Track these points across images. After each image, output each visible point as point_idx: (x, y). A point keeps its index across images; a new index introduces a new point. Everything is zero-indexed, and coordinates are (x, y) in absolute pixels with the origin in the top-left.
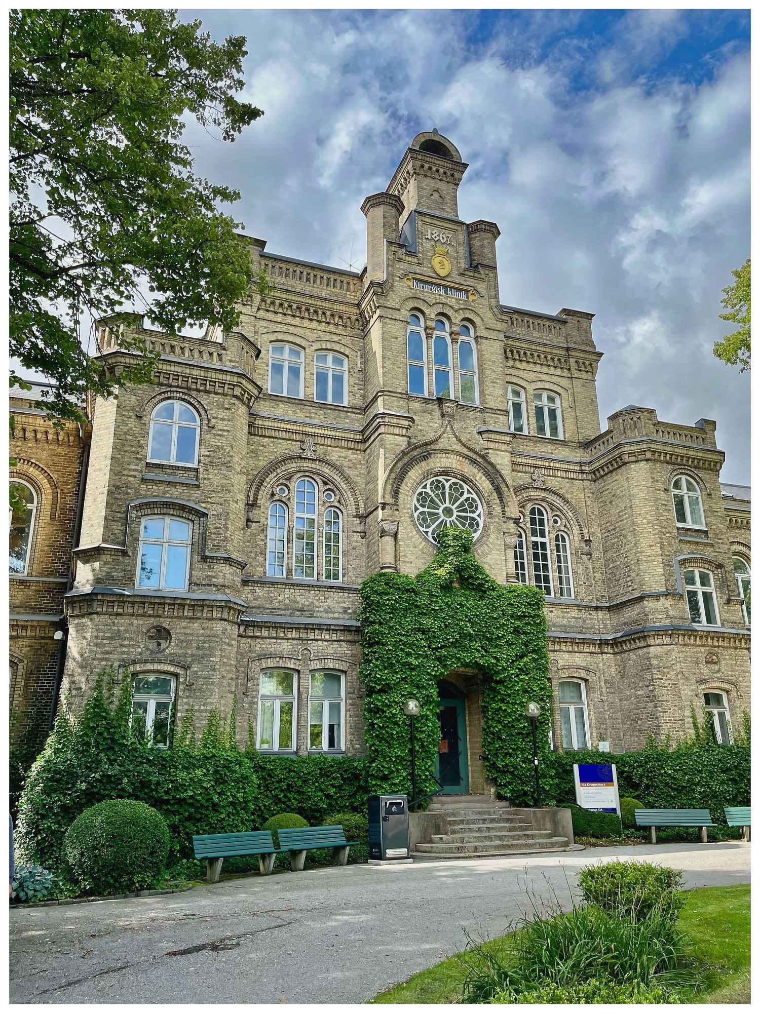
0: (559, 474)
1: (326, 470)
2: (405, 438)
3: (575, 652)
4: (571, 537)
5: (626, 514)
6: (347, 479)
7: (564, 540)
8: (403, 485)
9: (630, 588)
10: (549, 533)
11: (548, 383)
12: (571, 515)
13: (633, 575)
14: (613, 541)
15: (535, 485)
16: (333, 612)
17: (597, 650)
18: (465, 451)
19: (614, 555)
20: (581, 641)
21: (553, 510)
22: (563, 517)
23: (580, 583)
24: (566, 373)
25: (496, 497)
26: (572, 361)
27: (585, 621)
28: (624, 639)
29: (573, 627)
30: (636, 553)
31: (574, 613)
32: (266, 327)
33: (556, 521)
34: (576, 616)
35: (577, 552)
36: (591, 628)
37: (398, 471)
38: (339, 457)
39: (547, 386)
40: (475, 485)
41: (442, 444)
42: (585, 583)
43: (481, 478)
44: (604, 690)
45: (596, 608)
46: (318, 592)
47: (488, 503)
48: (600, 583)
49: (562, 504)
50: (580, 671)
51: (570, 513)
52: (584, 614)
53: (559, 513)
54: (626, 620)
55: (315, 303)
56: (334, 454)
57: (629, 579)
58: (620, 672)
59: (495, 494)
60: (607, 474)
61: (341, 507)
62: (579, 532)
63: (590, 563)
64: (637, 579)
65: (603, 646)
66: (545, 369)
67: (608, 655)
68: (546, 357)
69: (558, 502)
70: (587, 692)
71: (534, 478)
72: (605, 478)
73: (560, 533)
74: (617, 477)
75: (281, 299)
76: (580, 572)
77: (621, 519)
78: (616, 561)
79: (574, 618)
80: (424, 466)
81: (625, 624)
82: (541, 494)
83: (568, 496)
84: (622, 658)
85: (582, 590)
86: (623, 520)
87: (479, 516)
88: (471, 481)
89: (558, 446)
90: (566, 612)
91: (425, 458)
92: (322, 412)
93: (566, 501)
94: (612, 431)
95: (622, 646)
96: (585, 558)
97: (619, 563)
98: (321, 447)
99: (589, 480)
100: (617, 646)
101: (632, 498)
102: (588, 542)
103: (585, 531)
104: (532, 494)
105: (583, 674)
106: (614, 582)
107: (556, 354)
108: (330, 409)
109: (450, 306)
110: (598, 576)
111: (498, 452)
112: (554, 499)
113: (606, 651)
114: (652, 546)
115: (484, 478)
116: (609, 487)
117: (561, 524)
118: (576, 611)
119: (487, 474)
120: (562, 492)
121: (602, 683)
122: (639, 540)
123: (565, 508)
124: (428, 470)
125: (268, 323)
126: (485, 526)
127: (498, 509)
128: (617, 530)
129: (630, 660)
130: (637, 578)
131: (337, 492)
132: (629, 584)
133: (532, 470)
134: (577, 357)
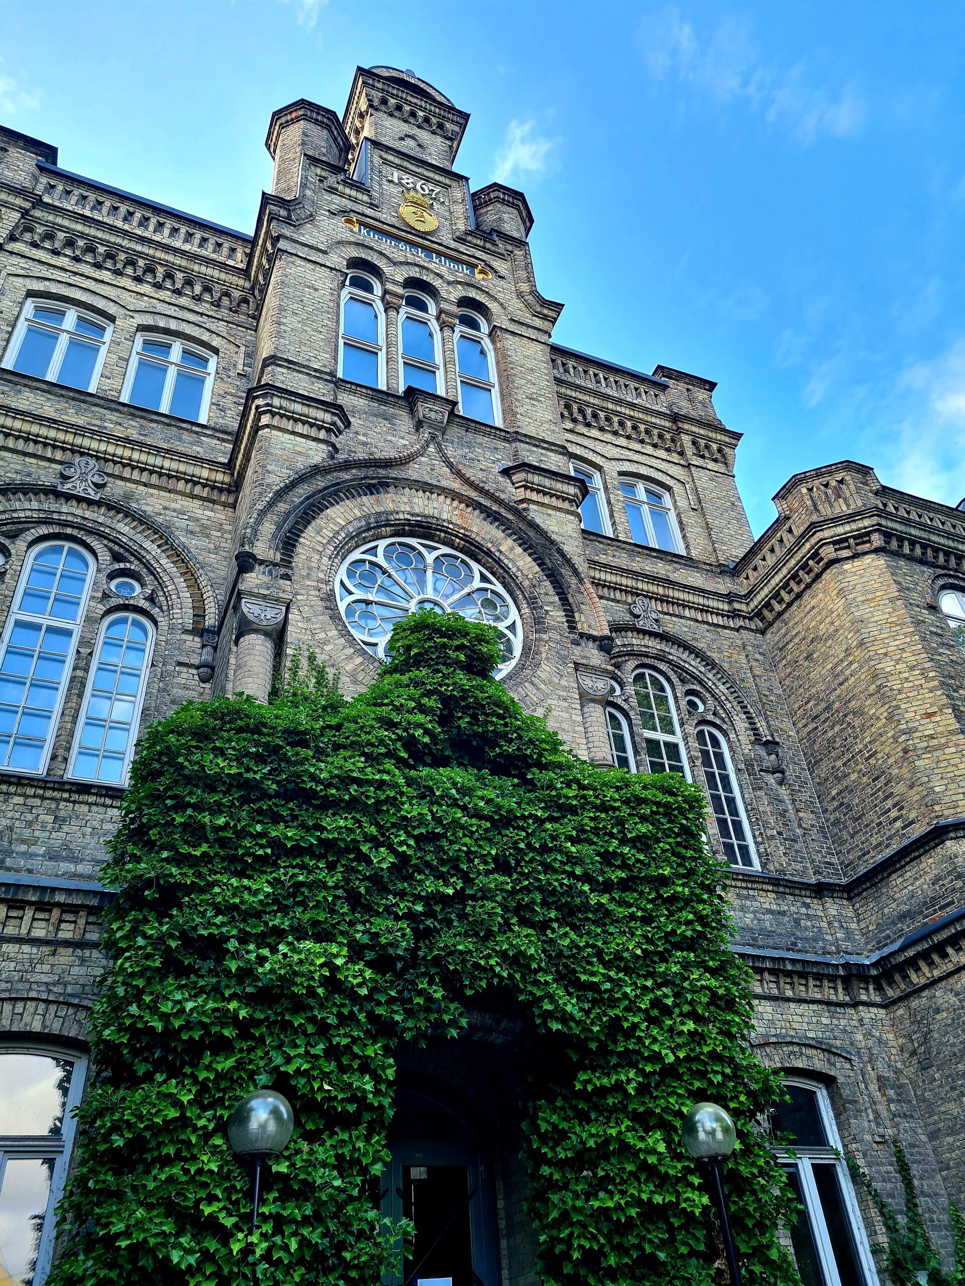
0: (687, 613)
1: (124, 528)
2: (323, 446)
3: (788, 1000)
4: (732, 736)
5: (851, 663)
6: (179, 555)
7: (715, 743)
8: (310, 531)
9: (898, 824)
10: (682, 724)
11: (644, 467)
12: (726, 691)
13: (900, 788)
14: (830, 734)
15: (640, 624)
16: (73, 859)
17: (842, 997)
18: (473, 494)
19: (839, 763)
20: (799, 967)
21: (683, 681)
22: (708, 695)
23: (769, 833)
24: (675, 458)
25: (551, 591)
26: (686, 439)
27: (797, 922)
28: (910, 953)
29: (769, 934)
30: (895, 739)
31: (768, 901)
32: (22, 268)
33: (692, 704)
34: (774, 907)
35: (748, 767)
36: (815, 940)
37: (297, 501)
38: (165, 508)
39: (644, 471)
40: (498, 562)
41: (413, 472)
42: (780, 833)
43: (512, 549)
44: (882, 1108)
45: (820, 890)
46: (37, 802)
47: (532, 602)
48: (814, 833)
49: (702, 669)
50: (809, 1052)
51: (722, 687)
52: (790, 905)
53: (697, 687)
54: (905, 908)
55: (151, 252)
56: (150, 500)
57: (889, 803)
58: (913, 1053)
59: (548, 583)
60: (790, 605)
61: (155, 611)
62: (747, 725)
63: (783, 792)
64: (914, 796)
65: (855, 983)
66: (637, 446)
67: (874, 1010)
68: (635, 428)
69: (694, 665)
70: (837, 1116)
71: (637, 611)
72: (786, 616)
73: (706, 728)
74: (814, 602)
75: (68, 230)
76: (765, 806)
77: (841, 679)
78: (846, 776)
79: (770, 912)
80: (368, 504)
81: (902, 917)
82: (655, 645)
83: (715, 656)
84: (913, 1013)
85: (778, 850)
86: (847, 679)
87: (512, 627)
88: (489, 554)
89: (678, 566)
90: (747, 897)
91: (371, 489)
92: (134, 424)
93: (711, 664)
94: (787, 518)
95: (906, 977)
96: (771, 779)
97: (854, 777)
98: (118, 482)
99: (752, 630)
100: (892, 983)
101: (860, 625)
102: (771, 745)
103: (761, 725)
104: (634, 641)
105: (819, 1062)
106: (851, 826)
107: (655, 426)
108: (156, 421)
109: (437, 274)
110: (808, 818)
111: (550, 512)
112: (684, 657)
113: (864, 998)
114: (933, 714)
115: (519, 550)
116: (800, 627)
117: (706, 710)
118: (773, 895)
119: (527, 545)
120: (701, 645)
121: (873, 1087)
122: (898, 707)
123: (710, 676)
124: (379, 514)
125: (31, 263)
126: (527, 649)
127: (557, 616)
128: (837, 705)
129: (938, 1011)
130: (913, 792)
131: (149, 579)
132: (894, 813)
133: (630, 599)
134: (693, 434)
